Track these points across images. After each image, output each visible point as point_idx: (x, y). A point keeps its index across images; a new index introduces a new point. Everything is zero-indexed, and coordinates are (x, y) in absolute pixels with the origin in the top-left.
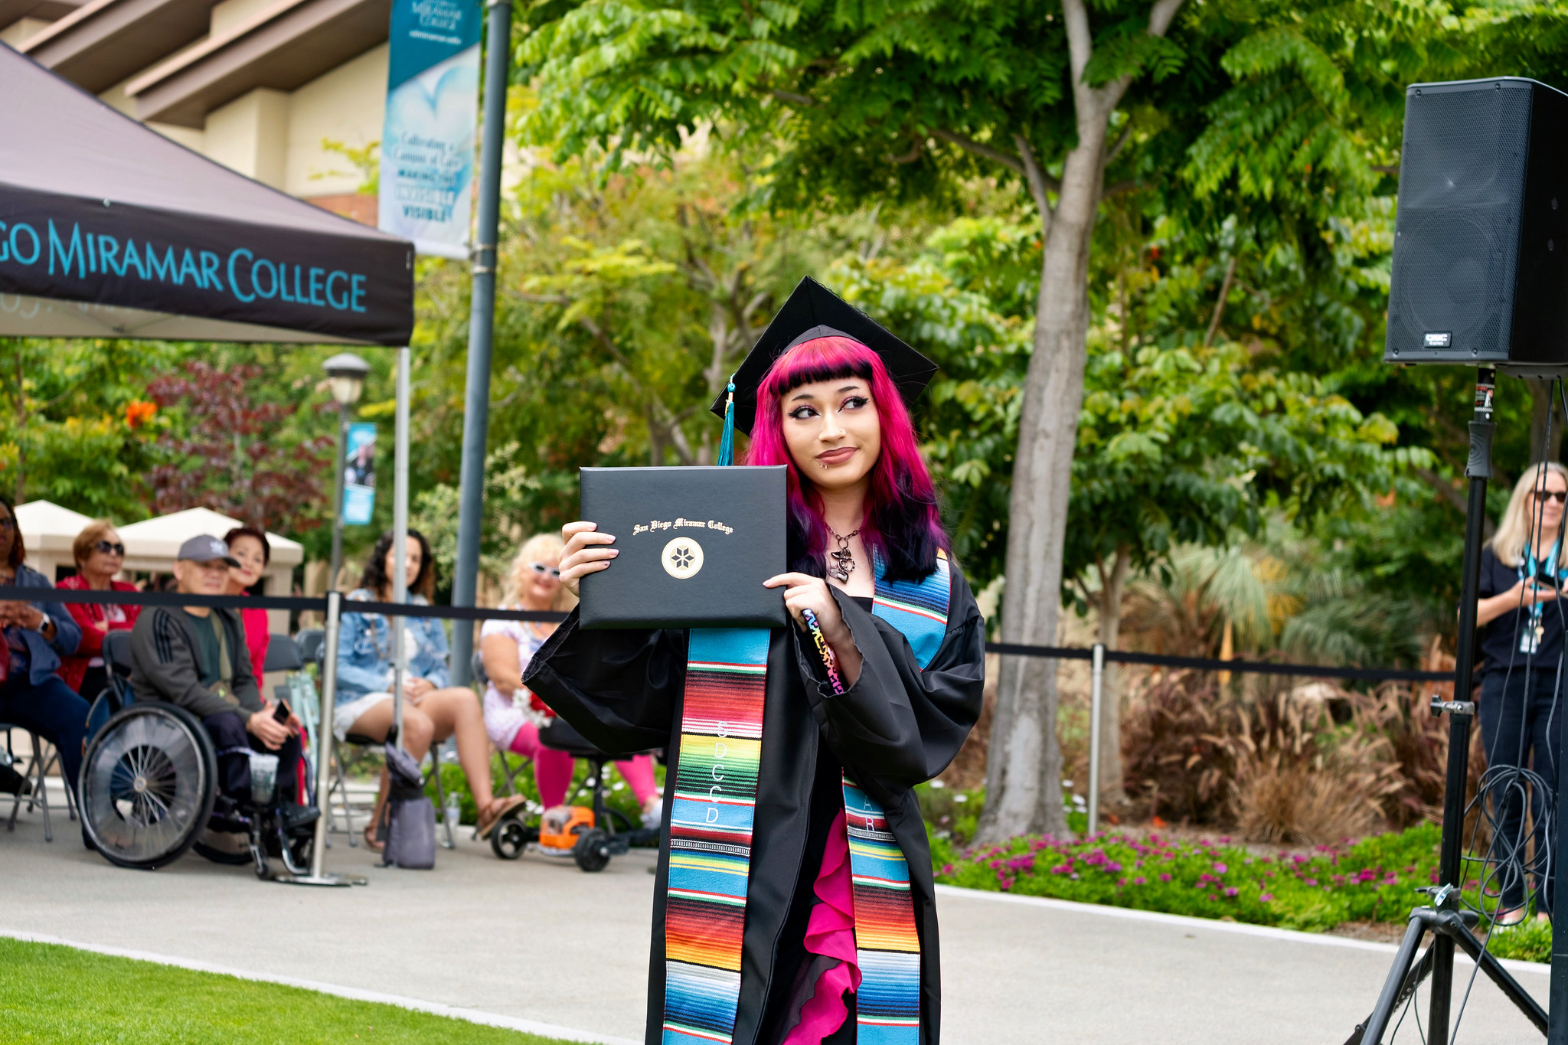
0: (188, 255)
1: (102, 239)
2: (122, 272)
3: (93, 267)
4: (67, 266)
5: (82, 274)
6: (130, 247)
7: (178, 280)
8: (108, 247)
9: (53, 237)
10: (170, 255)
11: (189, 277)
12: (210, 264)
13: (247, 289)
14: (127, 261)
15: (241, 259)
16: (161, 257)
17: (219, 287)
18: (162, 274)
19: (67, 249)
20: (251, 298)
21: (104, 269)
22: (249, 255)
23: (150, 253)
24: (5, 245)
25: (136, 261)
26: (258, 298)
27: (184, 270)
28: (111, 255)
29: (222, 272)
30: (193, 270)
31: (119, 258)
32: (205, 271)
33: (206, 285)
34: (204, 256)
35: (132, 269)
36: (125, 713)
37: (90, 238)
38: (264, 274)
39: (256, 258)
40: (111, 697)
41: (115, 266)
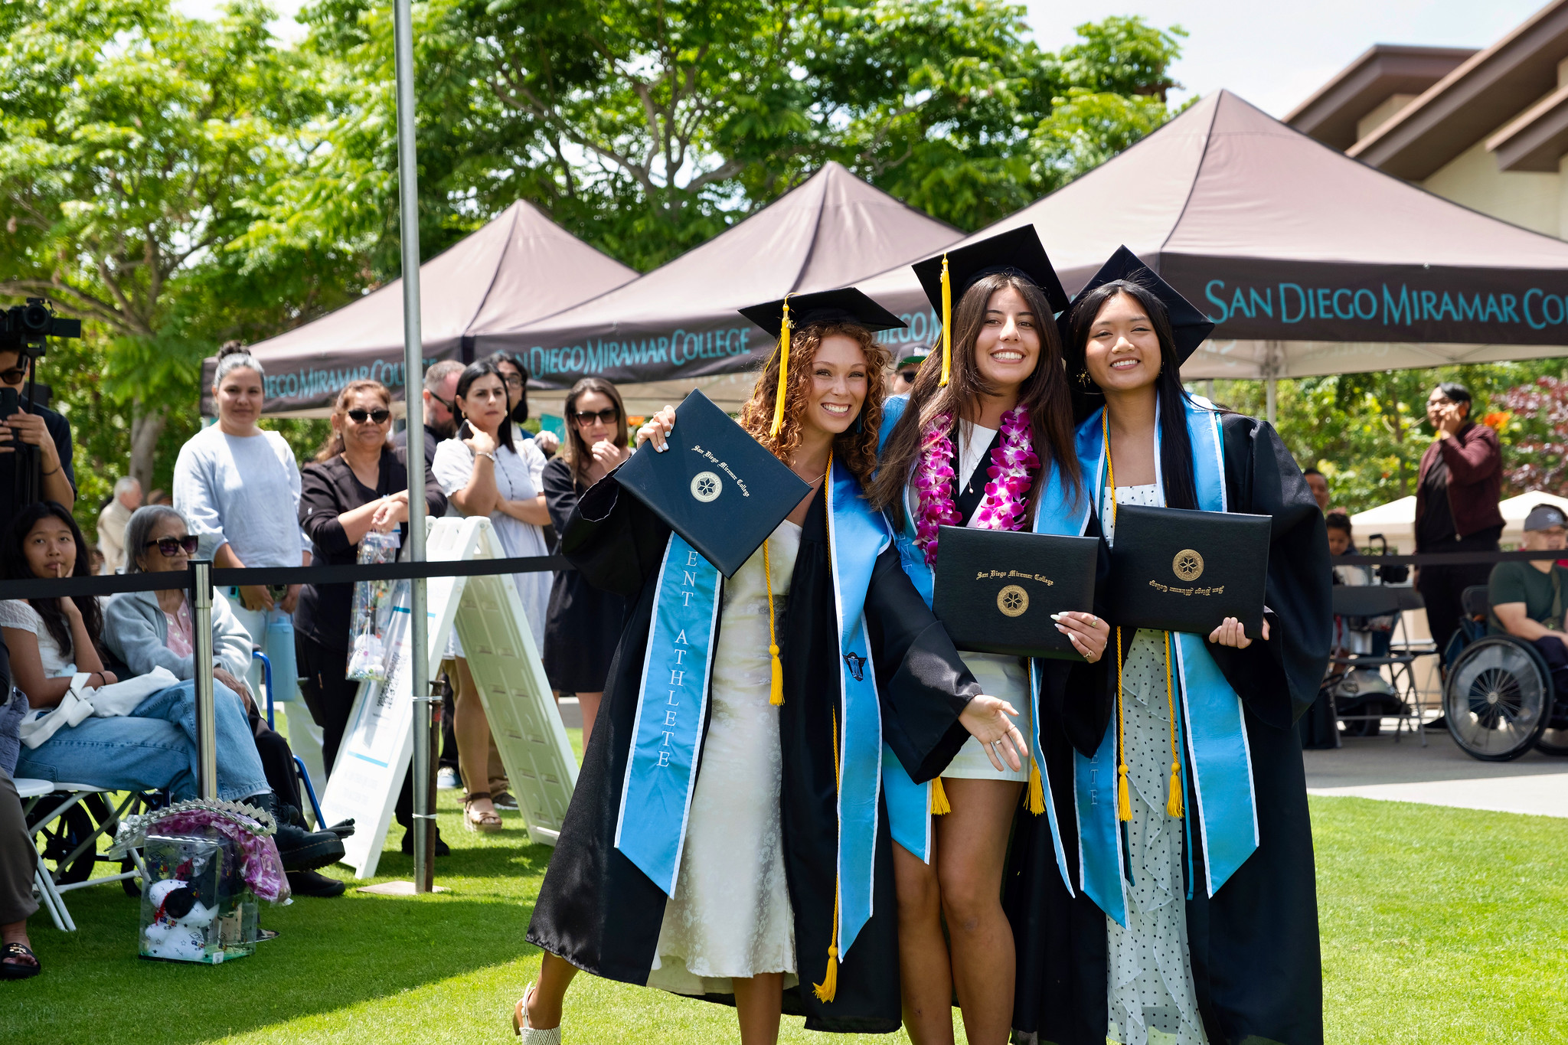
0: (1491, 299)
1: (1424, 294)
2: (1439, 317)
3: (1417, 316)
4: (1397, 316)
5: (1409, 321)
6: (1446, 297)
7: (1483, 318)
8: (1429, 299)
9: (1387, 295)
10: (1477, 301)
11: (1493, 315)
12: (1509, 303)
13: (1538, 317)
14: (1443, 308)
15: (1533, 297)
16: (1470, 302)
17: (1517, 319)
18: (1471, 315)
19: (1397, 305)
20: (1543, 325)
21: (1426, 316)
22: (1540, 293)
23: (1461, 300)
24: (1351, 307)
25: (1451, 307)
26: (1548, 324)
27: (1488, 310)
28: (1430, 306)
29: (1519, 310)
30: (1495, 309)
31: (1437, 307)
32: (1505, 309)
33: (1507, 319)
34: (1504, 297)
35: (1447, 314)
36: (1473, 647)
37: (1415, 294)
38: (1553, 308)
39: (1545, 295)
40: (1462, 634)
41: (1433, 312)
